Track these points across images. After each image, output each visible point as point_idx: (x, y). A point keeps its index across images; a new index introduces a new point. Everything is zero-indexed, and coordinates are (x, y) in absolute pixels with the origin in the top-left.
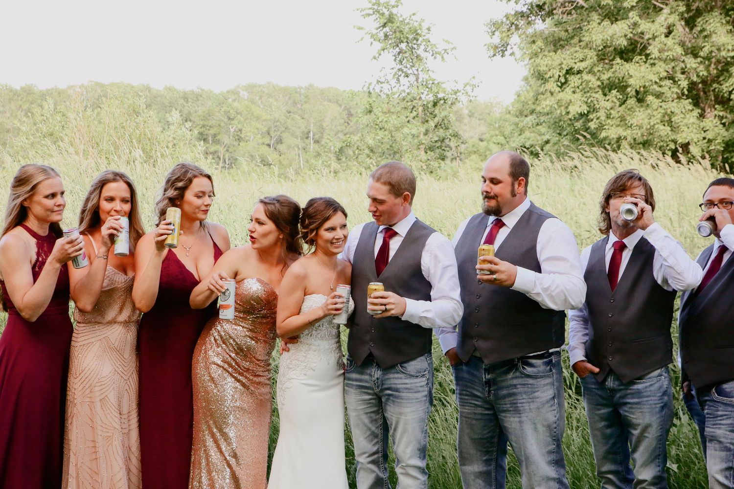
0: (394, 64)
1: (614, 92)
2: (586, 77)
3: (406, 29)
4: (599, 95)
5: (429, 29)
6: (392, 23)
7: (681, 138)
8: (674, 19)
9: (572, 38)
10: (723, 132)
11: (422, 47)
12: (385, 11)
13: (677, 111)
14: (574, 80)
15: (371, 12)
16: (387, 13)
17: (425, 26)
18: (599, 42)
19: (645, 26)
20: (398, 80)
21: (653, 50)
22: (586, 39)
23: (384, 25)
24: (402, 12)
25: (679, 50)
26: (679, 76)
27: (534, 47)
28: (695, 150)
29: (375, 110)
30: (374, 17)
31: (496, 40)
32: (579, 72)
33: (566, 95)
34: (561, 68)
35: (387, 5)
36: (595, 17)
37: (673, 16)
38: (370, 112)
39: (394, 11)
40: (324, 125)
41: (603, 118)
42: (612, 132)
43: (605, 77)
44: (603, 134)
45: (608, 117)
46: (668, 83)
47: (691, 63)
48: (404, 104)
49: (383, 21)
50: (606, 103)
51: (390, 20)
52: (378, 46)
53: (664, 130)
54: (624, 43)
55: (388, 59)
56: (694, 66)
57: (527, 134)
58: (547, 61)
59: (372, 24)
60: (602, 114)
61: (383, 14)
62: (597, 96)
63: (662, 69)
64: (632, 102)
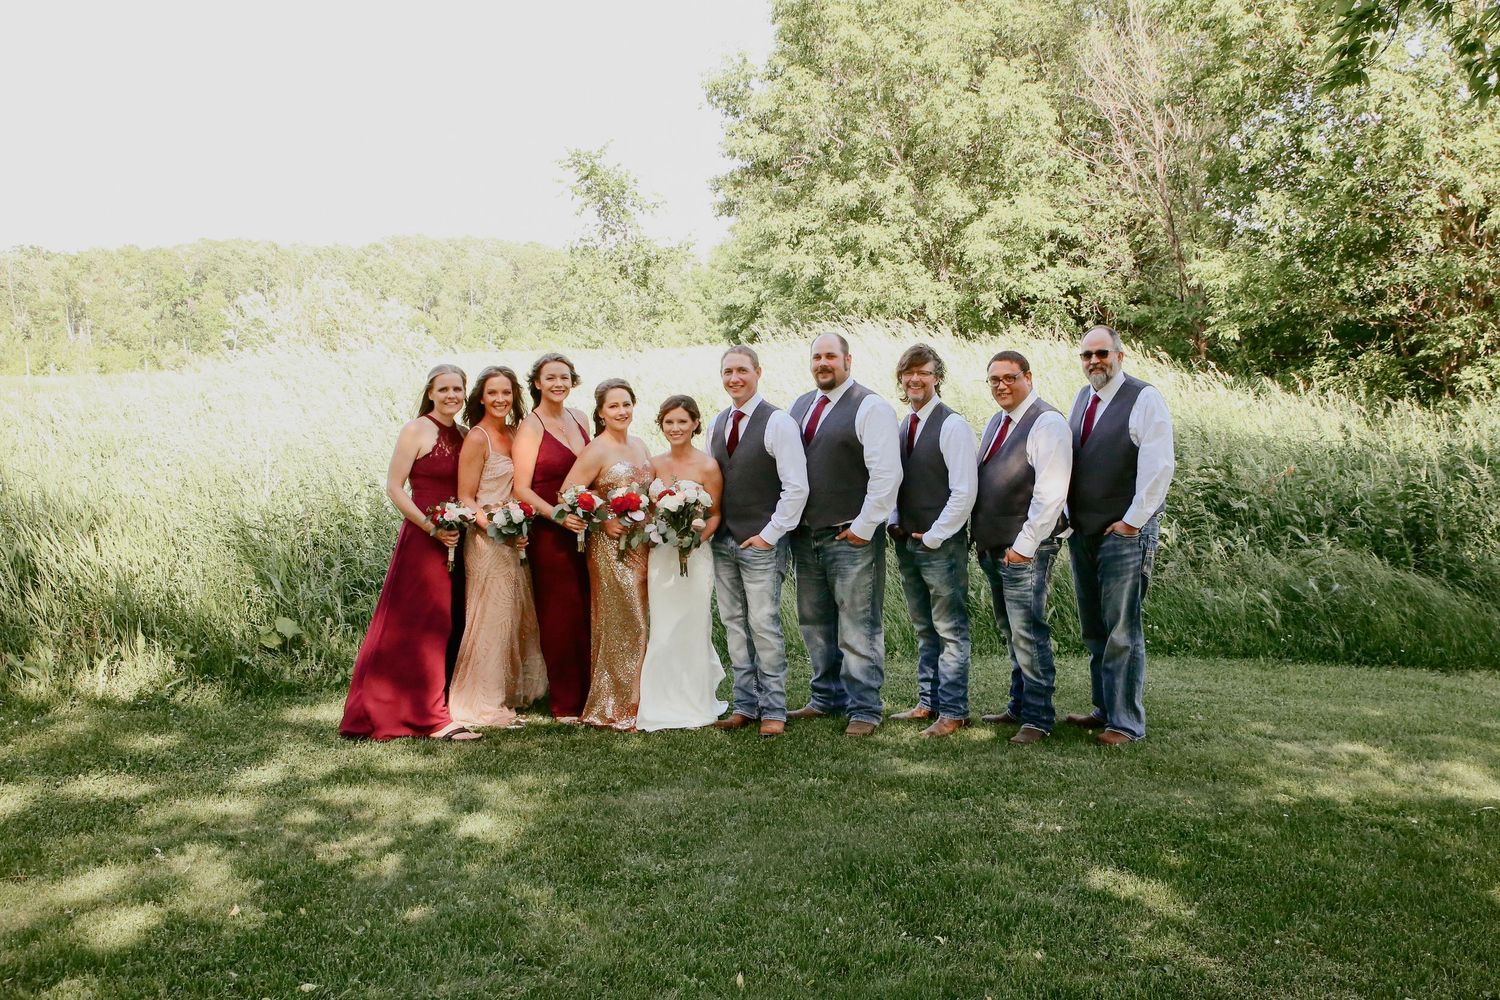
0: (597, 221)
1: (848, 253)
2: (819, 237)
3: (611, 183)
4: (833, 258)
5: (635, 181)
6: (596, 175)
7: (917, 300)
8: (903, 180)
9: (802, 197)
10: (957, 295)
11: (629, 202)
12: (587, 162)
13: (911, 273)
14: (807, 241)
15: (571, 163)
16: (589, 165)
17: (632, 177)
18: (831, 202)
19: (876, 186)
20: (604, 237)
21: (887, 211)
22: (817, 198)
23: (586, 178)
24: (606, 164)
25: (912, 212)
26: (912, 237)
27: (763, 206)
28: (932, 313)
29: (579, 272)
30: (574, 169)
31: (721, 197)
32: (811, 232)
33: (799, 257)
34: (792, 230)
35: (589, 156)
36: (825, 176)
37: (903, 176)
38: (574, 273)
39: (597, 162)
40: (488, 283)
41: (838, 280)
42: (847, 297)
43: (838, 237)
44: (839, 299)
45: (843, 279)
46: (903, 244)
47: (924, 225)
48: (611, 264)
49: (585, 173)
50: (840, 265)
51: (593, 172)
52: (580, 200)
53: (898, 293)
54: (855, 203)
55: (591, 215)
56: (927, 227)
57: (736, 291)
58: (778, 221)
59: (572, 177)
60: (837, 276)
61: (585, 165)
62: (831, 257)
63: (896, 231)
64: (865, 263)
